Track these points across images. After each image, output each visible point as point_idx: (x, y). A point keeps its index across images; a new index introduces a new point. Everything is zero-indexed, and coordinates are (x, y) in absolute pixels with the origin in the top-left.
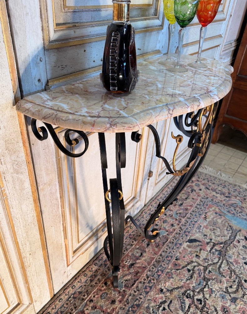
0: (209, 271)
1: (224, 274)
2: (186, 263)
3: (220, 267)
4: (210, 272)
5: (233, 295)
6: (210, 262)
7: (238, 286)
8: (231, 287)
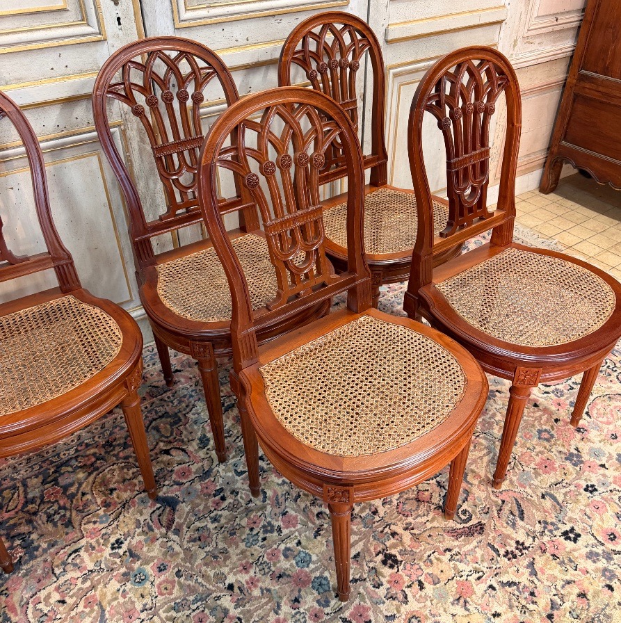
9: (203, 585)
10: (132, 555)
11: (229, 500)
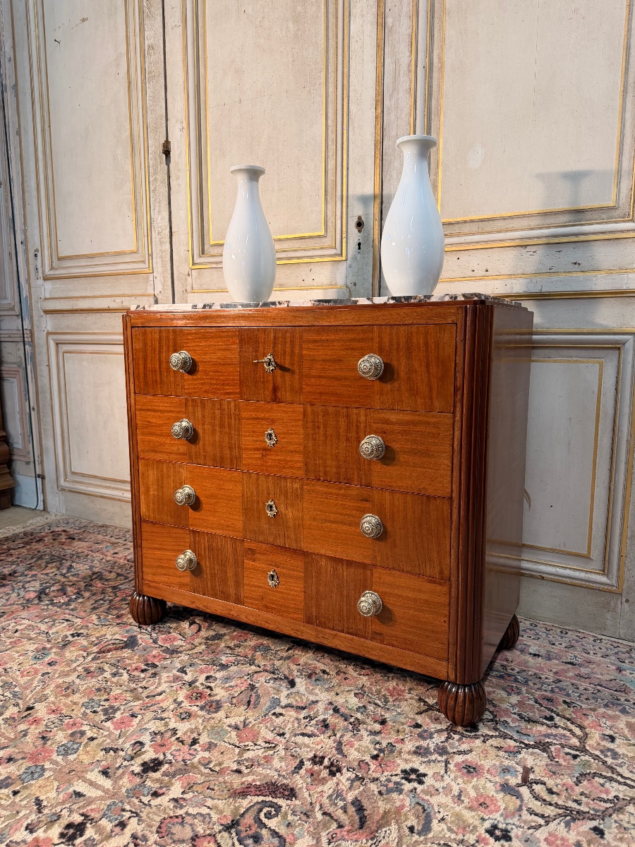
0: (578, 756)
1: (585, 783)
2: (568, 716)
3: (611, 779)
4: (575, 757)
5: (524, 791)
6: (609, 761)
7: (566, 808)
8: (550, 791)
9: (32, 691)
10: (65, 646)
11: (142, 675)
